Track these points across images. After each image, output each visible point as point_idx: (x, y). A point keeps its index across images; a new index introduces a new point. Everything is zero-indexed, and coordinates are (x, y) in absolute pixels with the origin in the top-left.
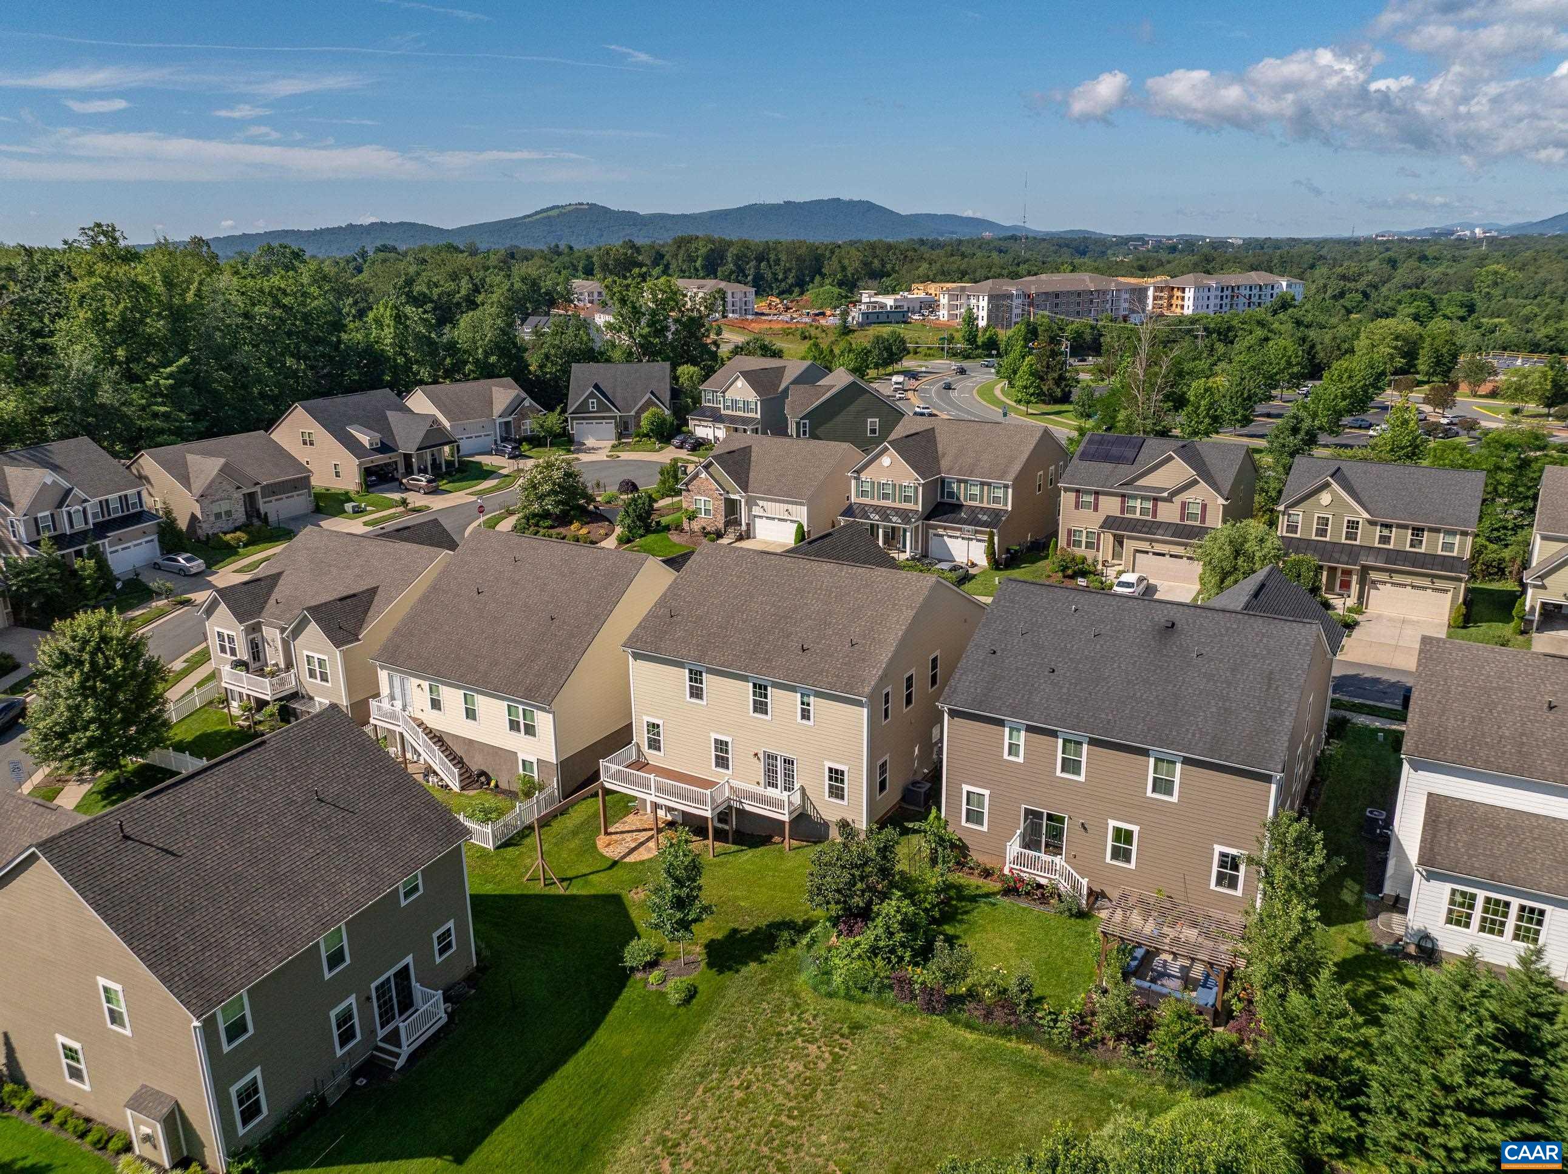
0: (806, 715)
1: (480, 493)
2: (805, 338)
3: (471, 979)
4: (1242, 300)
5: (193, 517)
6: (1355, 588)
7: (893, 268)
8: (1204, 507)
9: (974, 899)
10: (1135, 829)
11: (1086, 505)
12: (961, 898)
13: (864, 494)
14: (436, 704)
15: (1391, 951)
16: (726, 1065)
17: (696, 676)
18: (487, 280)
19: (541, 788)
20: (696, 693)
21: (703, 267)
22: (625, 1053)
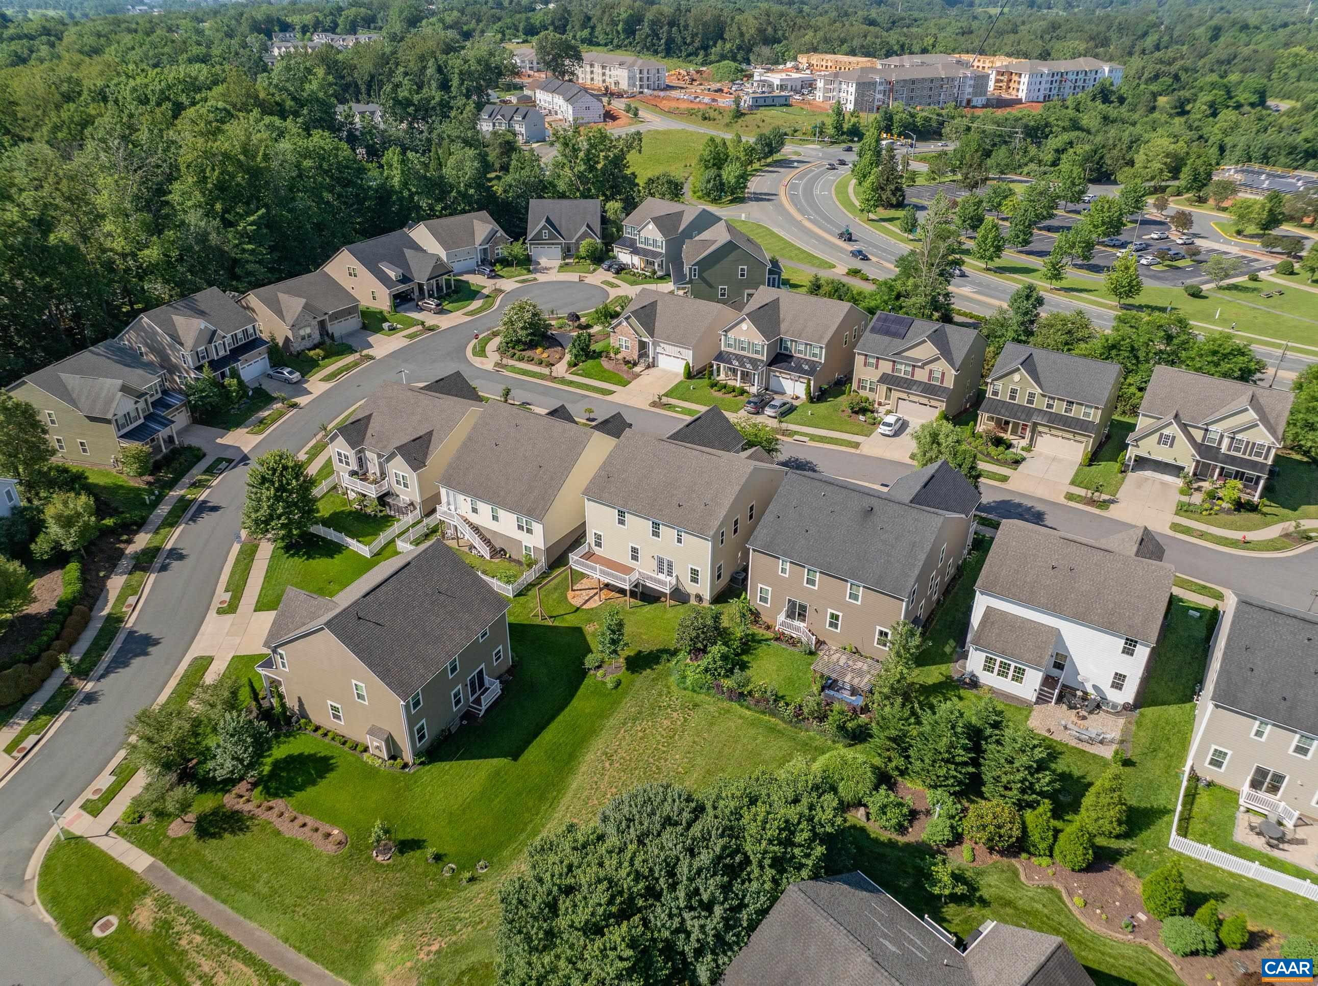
0: (679, 541)
1: (471, 313)
2: (705, 119)
3: (510, 671)
4: (1069, 84)
5: (287, 339)
6: (1028, 434)
7: (783, 35)
8: (943, 374)
9: (759, 642)
10: (841, 614)
11: (871, 365)
12: (754, 641)
13: (729, 346)
14: (475, 510)
15: (958, 680)
16: (635, 719)
17: (621, 514)
18: (450, 62)
19: (536, 562)
20: (621, 522)
21: (624, 30)
22: (587, 711)
